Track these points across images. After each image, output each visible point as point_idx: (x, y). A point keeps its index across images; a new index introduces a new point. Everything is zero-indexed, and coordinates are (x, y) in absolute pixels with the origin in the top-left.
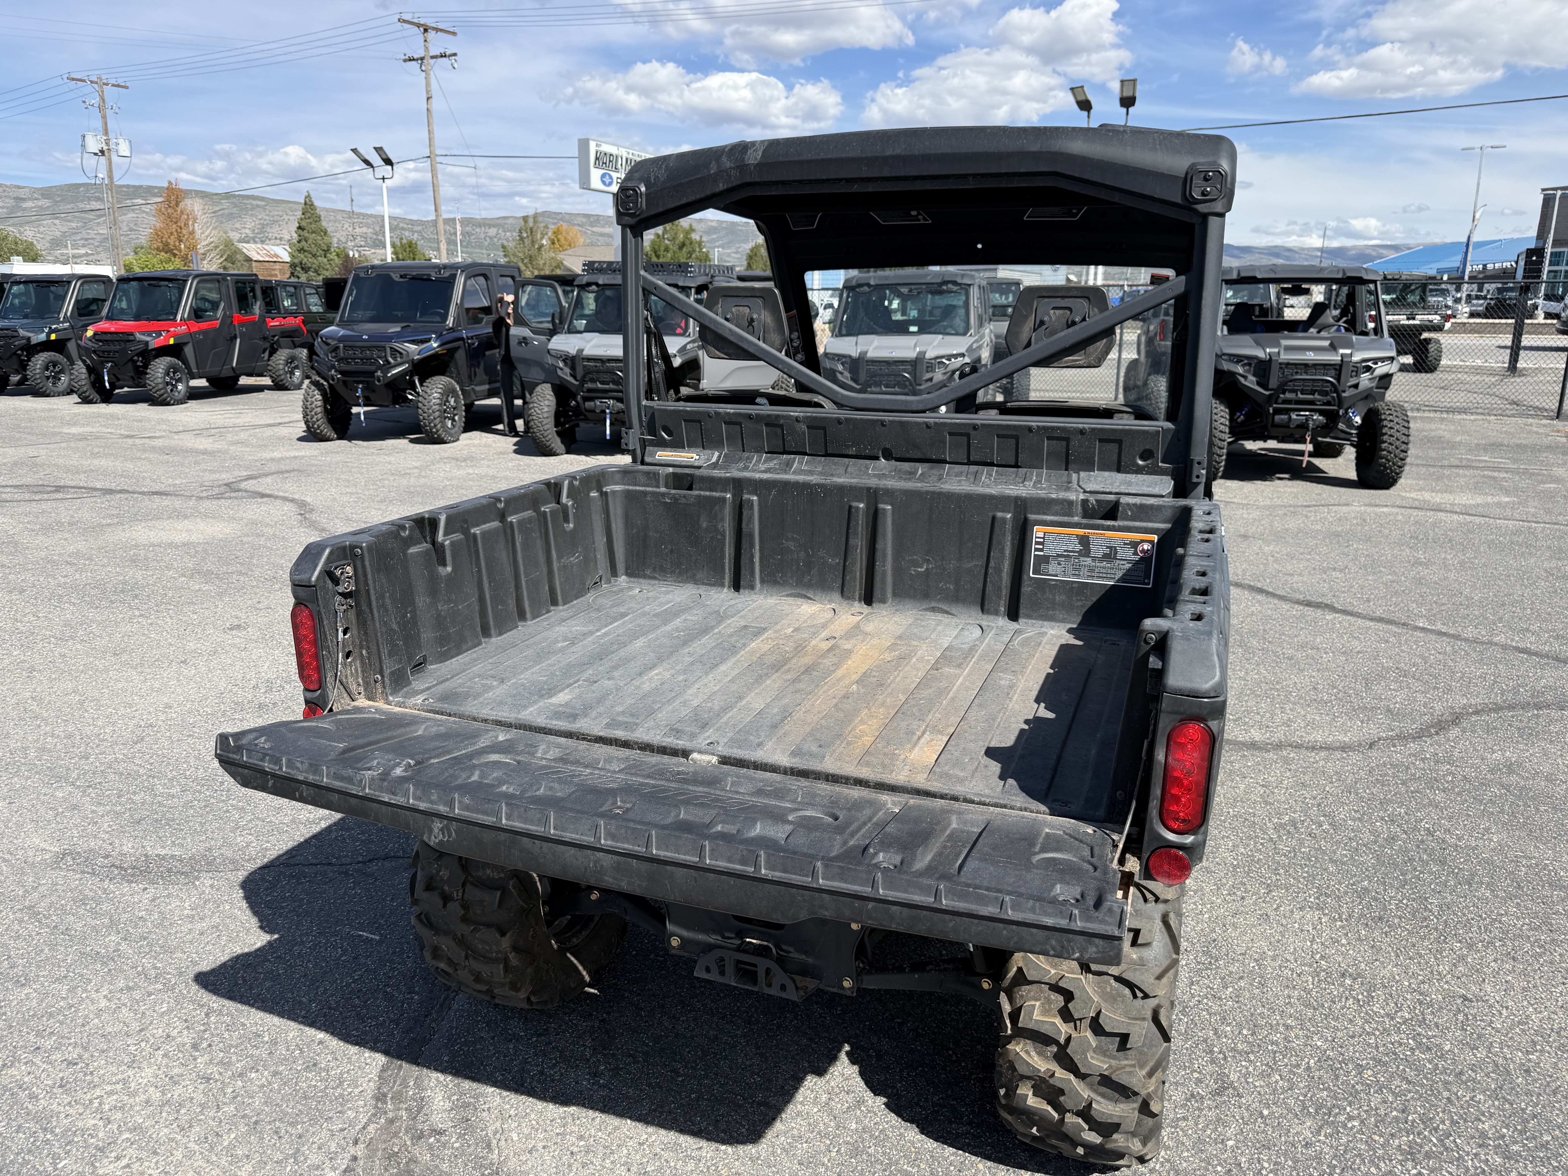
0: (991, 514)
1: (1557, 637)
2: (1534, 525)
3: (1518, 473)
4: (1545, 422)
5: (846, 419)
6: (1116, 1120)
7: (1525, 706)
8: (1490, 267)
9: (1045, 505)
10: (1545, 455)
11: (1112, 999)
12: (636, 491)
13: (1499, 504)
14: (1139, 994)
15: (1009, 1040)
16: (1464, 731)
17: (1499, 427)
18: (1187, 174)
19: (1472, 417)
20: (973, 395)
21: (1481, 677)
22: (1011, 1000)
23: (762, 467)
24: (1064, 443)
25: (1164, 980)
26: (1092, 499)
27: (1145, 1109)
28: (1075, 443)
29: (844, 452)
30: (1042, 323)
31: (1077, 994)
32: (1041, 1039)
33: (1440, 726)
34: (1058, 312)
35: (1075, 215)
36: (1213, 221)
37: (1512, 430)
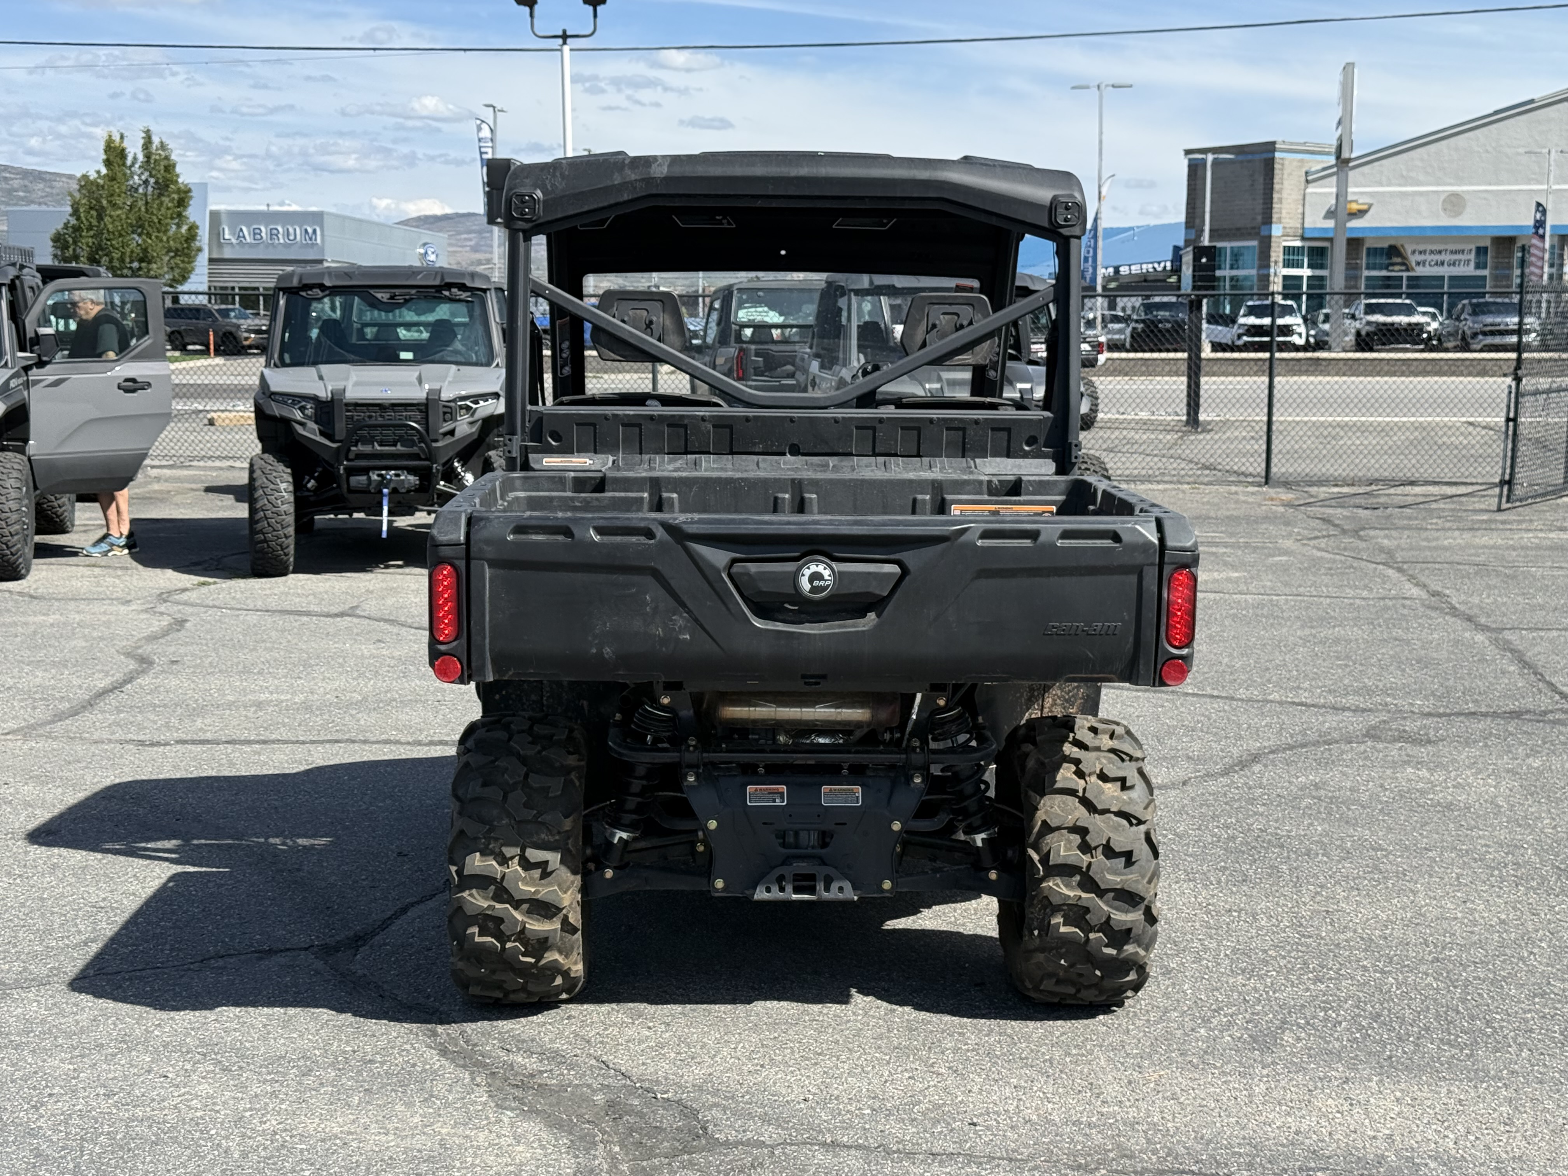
0: (911, 498)
1: (1330, 691)
2: (1275, 598)
3: (1239, 547)
4: (1251, 489)
5: (754, 417)
6: (1129, 926)
7: (1316, 744)
8: (1124, 270)
9: (959, 486)
10: (1264, 526)
11: (1116, 828)
12: (541, 497)
13: (1229, 580)
14: (1134, 821)
15: (1043, 879)
16: (1265, 766)
17: (1198, 497)
18: (1051, 203)
19: (1161, 487)
20: (873, 392)
21: (1266, 726)
22: (1037, 851)
23: (671, 467)
24: (961, 433)
25: (1150, 809)
26: (995, 480)
27: (1148, 913)
28: (970, 432)
29: (750, 450)
30: (934, 326)
31: (1091, 828)
32: (1066, 870)
33: (1243, 764)
34: (947, 317)
35: (885, 225)
36: (1074, 242)
37: (1216, 500)
